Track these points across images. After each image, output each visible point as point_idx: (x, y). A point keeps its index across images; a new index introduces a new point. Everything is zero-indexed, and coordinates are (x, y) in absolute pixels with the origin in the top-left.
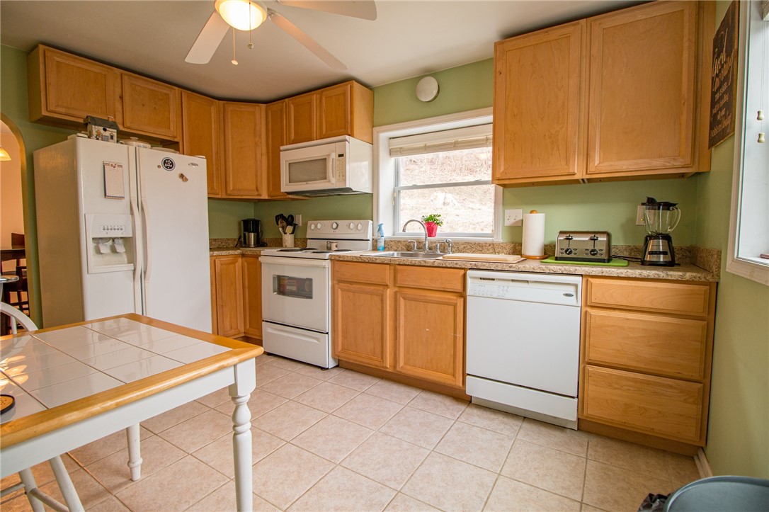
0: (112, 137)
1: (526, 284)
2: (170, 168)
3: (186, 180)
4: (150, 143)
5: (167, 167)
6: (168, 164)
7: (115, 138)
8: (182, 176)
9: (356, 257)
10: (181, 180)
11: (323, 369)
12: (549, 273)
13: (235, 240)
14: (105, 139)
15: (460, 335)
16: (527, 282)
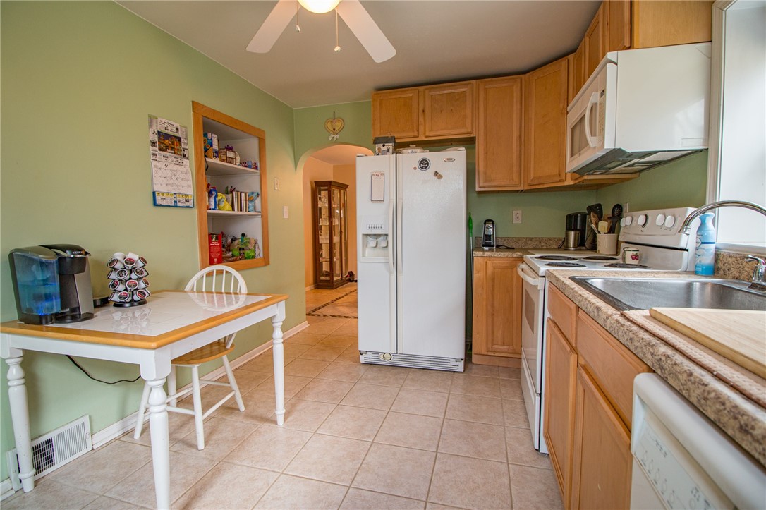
0: (388, 150)
2: (426, 167)
3: (440, 177)
4: (423, 148)
5: (422, 168)
6: (424, 164)
7: (391, 151)
8: (436, 174)
10: (436, 178)
13: (559, 239)
14: (384, 153)
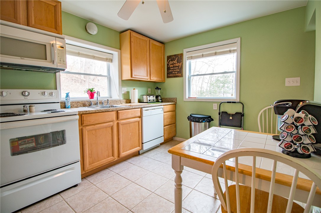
1: (154, 110)
9: (98, 110)
11: (76, 186)
12: (158, 106)
15: (141, 131)
16: (154, 109)
